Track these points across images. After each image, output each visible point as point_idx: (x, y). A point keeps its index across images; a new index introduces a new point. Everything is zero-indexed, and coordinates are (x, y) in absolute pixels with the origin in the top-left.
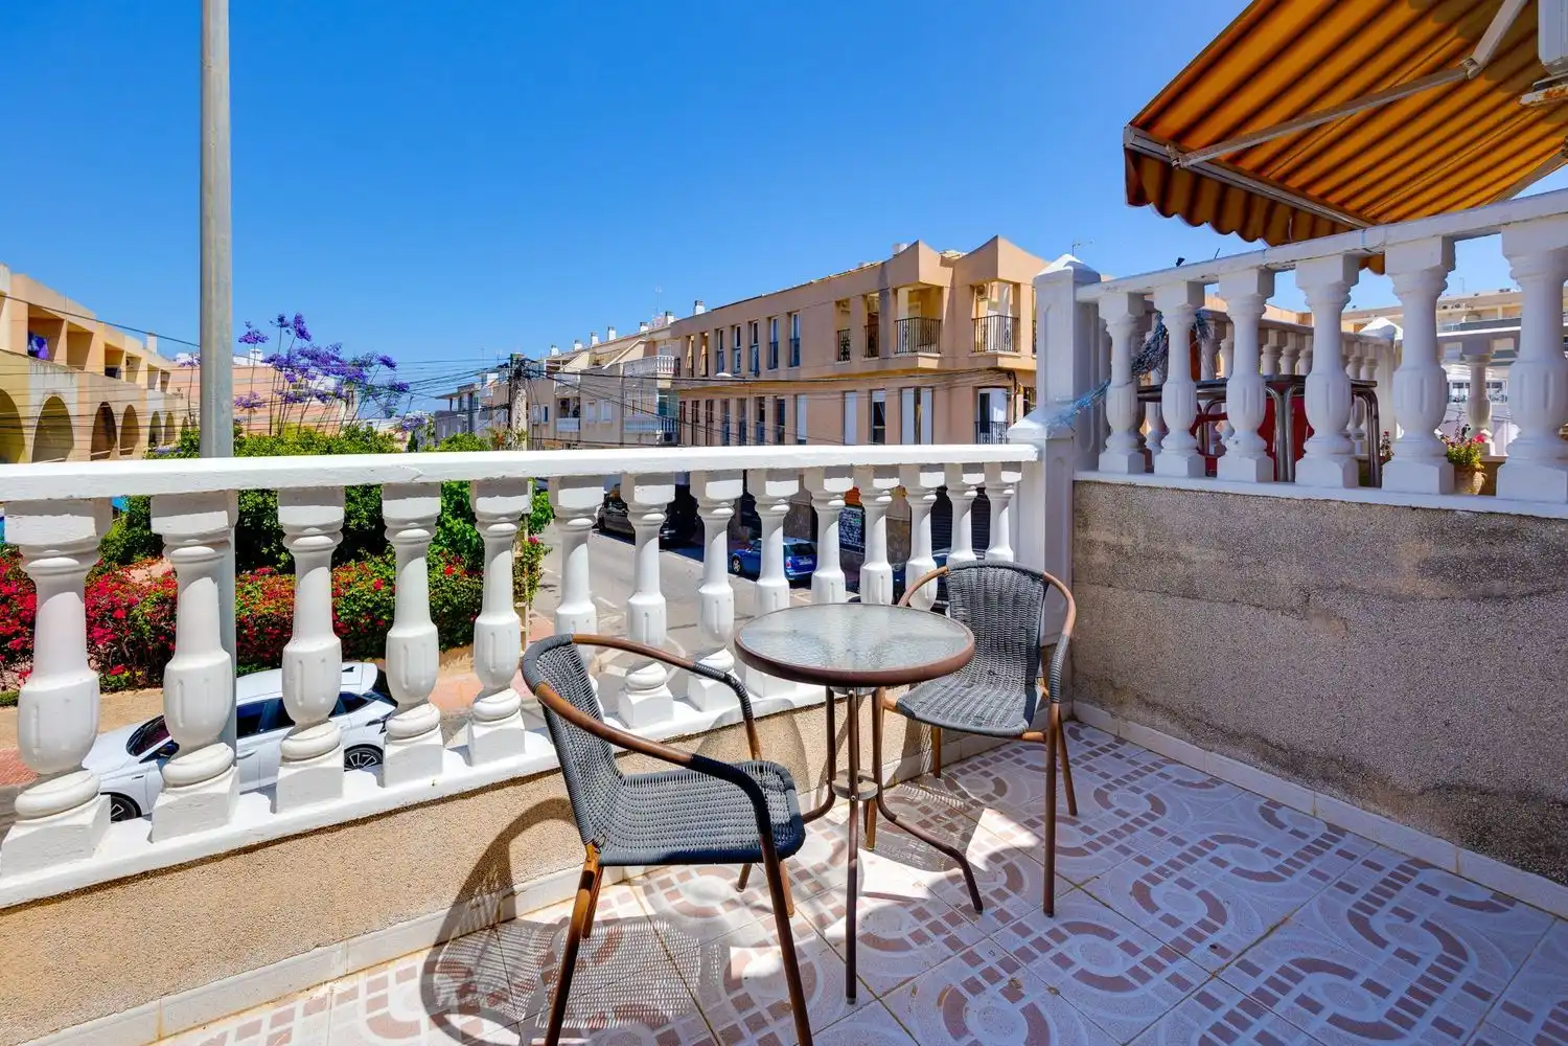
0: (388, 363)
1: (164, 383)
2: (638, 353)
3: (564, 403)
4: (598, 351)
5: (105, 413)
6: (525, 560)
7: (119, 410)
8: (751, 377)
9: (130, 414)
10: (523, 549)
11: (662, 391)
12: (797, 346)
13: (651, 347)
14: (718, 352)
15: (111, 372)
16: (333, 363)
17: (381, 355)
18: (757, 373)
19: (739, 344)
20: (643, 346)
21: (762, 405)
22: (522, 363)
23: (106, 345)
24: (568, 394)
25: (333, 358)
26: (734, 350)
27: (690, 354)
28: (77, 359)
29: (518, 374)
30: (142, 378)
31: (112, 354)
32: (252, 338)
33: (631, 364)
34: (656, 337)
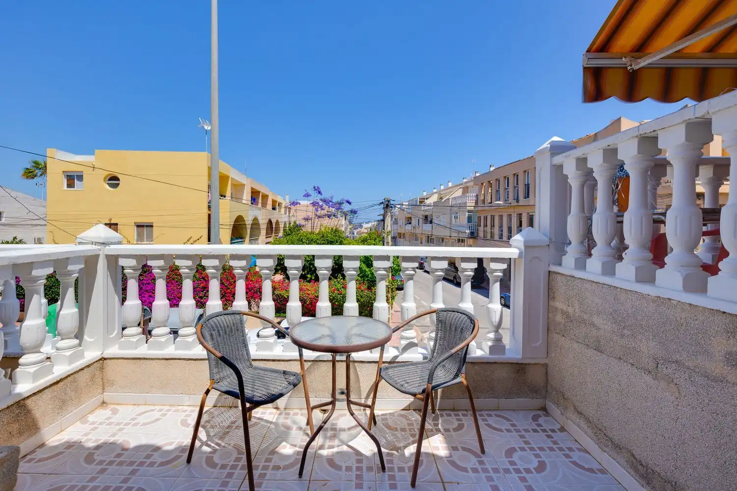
0: (350, 203)
1: (289, 211)
2: (459, 193)
3: (426, 217)
4: (442, 193)
5: (270, 222)
6: (389, 286)
7: (274, 221)
8: (514, 203)
9: (277, 223)
10: (389, 282)
11: (469, 211)
12: (528, 188)
13: (466, 190)
14: (497, 191)
15: (274, 209)
16: (330, 203)
17: (347, 199)
18: (518, 201)
19: (508, 186)
20: (462, 189)
21: (520, 218)
22: (389, 201)
23: (272, 199)
24: (427, 213)
25: (331, 201)
26: (506, 189)
27: (483, 193)
28: (264, 205)
29: (387, 206)
30: (283, 210)
31: (274, 202)
32: (307, 195)
33: (455, 198)
34: (468, 185)
